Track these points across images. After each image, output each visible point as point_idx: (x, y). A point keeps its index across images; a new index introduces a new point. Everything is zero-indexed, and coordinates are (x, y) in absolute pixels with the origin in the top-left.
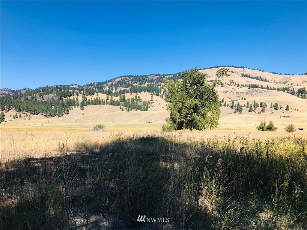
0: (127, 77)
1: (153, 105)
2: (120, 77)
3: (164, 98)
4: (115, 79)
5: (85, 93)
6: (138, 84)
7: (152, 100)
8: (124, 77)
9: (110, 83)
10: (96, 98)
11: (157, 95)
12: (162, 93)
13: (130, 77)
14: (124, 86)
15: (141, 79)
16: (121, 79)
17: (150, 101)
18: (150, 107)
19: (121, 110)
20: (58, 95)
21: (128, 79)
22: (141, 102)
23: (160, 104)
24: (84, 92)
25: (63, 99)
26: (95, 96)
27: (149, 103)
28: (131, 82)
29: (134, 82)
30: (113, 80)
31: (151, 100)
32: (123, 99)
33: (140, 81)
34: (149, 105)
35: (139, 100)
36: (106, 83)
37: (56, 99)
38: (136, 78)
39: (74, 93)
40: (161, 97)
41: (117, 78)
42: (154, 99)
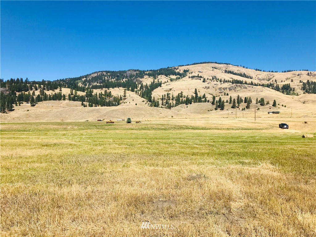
0: (104, 73)
1: (125, 101)
2: (96, 72)
3: (139, 94)
4: (90, 75)
5: (45, 88)
6: (115, 79)
7: (125, 96)
8: (100, 73)
9: (85, 79)
10: (57, 93)
11: (133, 91)
12: (139, 89)
13: (107, 72)
14: (98, 82)
15: (119, 74)
16: (97, 75)
17: (121, 96)
18: (121, 104)
19: (83, 106)
20: (10, 89)
21: (105, 74)
22: (111, 98)
23: (133, 100)
24: (44, 86)
25: (16, 94)
26: (57, 91)
27: (121, 99)
28: (108, 78)
29: (111, 77)
30: (88, 75)
31: (123, 96)
32: (90, 95)
33: (118, 76)
34: (121, 101)
35: (109, 95)
36: (80, 78)
37: (6, 94)
38: (113, 74)
39: (33, 87)
40: (136, 93)
41: (93, 73)
42: (127, 95)
